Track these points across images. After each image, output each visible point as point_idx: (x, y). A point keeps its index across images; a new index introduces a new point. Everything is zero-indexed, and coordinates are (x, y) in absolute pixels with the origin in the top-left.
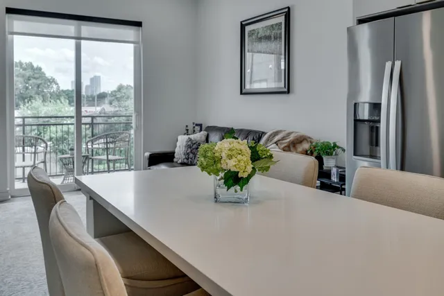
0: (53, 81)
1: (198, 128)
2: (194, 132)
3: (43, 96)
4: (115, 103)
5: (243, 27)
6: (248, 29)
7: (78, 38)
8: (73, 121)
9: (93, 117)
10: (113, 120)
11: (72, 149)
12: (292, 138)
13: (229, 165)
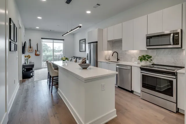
5: (80, 41)
6: (81, 41)
7: (53, 42)
9: (56, 55)
13: (63, 59)
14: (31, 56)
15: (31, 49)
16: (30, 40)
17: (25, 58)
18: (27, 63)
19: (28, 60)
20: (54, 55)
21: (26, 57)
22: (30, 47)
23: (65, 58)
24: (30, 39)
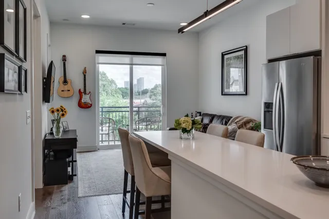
0: (112, 82)
1: (198, 114)
2: (196, 116)
3: (106, 92)
4: (153, 97)
5: (223, 55)
6: (226, 57)
7: (132, 64)
8: (128, 109)
9: (139, 107)
10: (152, 109)
11: (128, 125)
12: (244, 120)
13: (184, 126)
14: (67, 110)
15: (66, 88)
16: (64, 59)
17: (51, 115)
18: (58, 132)
19: (58, 121)
20: (134, 105)
21: (53, 112)
22: (65, 82)
23: (190, 120)
24: (64, 56)
